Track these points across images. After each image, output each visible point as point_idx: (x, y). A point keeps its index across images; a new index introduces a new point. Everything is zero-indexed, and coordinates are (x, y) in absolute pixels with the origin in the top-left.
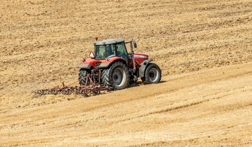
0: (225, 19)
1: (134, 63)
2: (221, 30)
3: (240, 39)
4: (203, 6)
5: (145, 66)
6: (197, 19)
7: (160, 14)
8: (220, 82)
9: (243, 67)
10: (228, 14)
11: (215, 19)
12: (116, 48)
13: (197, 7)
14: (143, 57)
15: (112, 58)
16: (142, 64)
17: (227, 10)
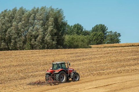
0: (77, 58)
1: (69, 72)
2: (75, 63)
3: (84, 67)
4: (68, 52)
5: (73, 73)
6: (66, 58)
7: (50, 55)
8: (75, 85)
9: (85, 79)
10: (79, 56)
11: (73, 58)
12: (62, 65)
13: (66, 53)
14: (72, 70)
15: (60, 69)
16: (72, 72)
17: (78, 54)
